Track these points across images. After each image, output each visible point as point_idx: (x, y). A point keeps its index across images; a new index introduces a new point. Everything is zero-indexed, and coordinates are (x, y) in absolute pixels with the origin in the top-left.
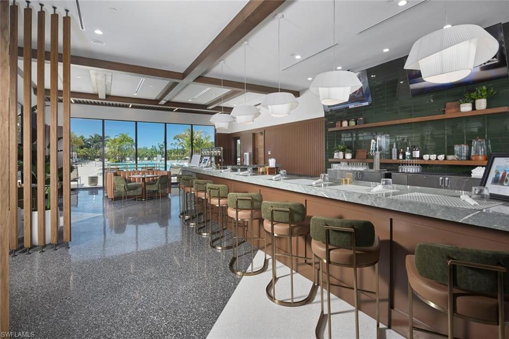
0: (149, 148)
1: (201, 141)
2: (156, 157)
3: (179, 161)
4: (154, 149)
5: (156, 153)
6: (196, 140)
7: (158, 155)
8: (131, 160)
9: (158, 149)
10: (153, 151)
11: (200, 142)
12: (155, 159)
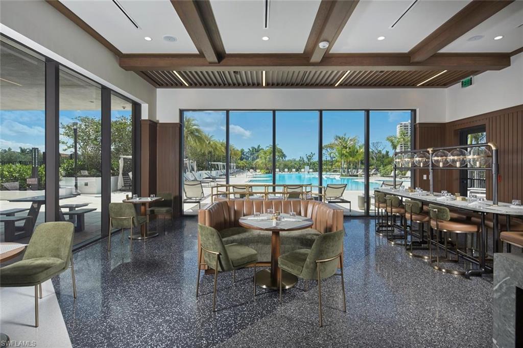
0: (298, 159)
1: (356, 150)
2: (304, 168)
3: (328, 173)
4: (302, 160)
5: (304, 164)
6: (350, 148)
7: (305, 167)
8: (280, 171)
9: (306, 160)
10: (301, 163)
11: (354, 150)
12: (303, 170)
